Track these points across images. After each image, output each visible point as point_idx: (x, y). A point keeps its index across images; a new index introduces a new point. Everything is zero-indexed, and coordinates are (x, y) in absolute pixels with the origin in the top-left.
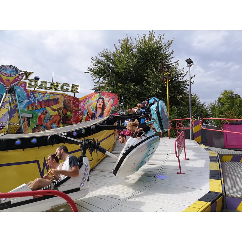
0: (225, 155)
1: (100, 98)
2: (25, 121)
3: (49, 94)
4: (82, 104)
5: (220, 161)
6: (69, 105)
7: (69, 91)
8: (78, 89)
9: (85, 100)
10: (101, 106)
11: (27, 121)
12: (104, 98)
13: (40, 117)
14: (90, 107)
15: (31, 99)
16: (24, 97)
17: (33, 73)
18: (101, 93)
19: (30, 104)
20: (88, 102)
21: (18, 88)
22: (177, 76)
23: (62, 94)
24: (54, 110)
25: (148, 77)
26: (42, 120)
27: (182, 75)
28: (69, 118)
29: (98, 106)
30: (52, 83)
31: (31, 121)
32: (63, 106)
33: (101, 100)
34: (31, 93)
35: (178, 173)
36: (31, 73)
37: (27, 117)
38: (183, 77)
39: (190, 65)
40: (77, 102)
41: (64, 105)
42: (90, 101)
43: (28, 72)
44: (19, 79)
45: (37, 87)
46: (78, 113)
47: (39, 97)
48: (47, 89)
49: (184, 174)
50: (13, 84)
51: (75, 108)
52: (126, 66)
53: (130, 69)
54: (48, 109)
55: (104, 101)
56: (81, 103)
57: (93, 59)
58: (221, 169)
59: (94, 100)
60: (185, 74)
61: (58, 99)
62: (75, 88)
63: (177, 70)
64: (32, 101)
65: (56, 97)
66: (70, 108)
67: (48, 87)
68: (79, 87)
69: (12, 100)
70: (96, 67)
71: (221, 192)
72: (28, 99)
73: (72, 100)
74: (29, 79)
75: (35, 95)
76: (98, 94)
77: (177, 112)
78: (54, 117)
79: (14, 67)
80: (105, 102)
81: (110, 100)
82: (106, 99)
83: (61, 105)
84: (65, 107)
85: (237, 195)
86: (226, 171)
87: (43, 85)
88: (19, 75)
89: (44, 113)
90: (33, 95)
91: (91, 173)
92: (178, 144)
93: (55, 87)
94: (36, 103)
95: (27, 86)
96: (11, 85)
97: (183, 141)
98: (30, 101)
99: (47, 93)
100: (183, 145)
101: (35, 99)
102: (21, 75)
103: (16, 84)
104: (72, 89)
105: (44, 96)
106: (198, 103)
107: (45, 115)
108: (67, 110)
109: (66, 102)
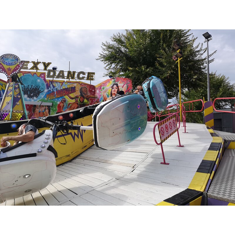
0: (233, 141)
1: (114, 84)
4: (98, 91)
5: (221, 149)
6: (85, 93)
8: (94, 76)
9: (101, 87)
10: (116, 92)
11: (48, 110)
12: (118, 84)
13: (59, 105)
14: (106, 93)
16: (44, 87)
17: (51, 63)
18: (115, 79)
19: (50, 93)
21: (38, 79)
23: (79, 83)
24: (72, 98)
26: (61, 108)
27: (201, 52)
28: (86, 106)
30: (69, 72)
31: (52, 109)
36: (49, 64)
37: (47, 106)
38: (202, 54)
39: (208, 40)
41: (81, 93)
42: (105, 88)
43: (47, 62)
45: (56, 77)
46: (95, 101)
47: (58, 86)
52: (137, 48)
53: (141, 50)
54: (66, 97)
55: (118, 87)
57: (103, 44)
58: (218, 159)
59: (109, 86)
60: (203, 51)
61: (75, 87)
62: (90, 76)
66: (86, 95)
68: (94, 74)
69: (15, 88)
71: (202, 190)
73: (88, 88)
74: (48, 69)
75: (54, 84)
76: (113, 80)
78: (72, 105)
80: (120, 88)
81: (124, 85)
82: (120, 85)
83: (78, 93)
84: (81, 95)
87: (61, 75)
89: (63, 101)
91: (73, 161)
92: (162, 129)
93: (72, 75)
94: (55, 92)
95: (46, 76)
96: (13, 73)
97: (174, 125)
98: (49, 90)
99: (65, 82)
100: (174, 130)
101: (54, 89)
102: (21, 63)
103: (17, 72)
104: (88, 76)
105: (62, 85)
106: (227, 85)
107: (63, 103)
108: (84, 98)
109: (83, 90)
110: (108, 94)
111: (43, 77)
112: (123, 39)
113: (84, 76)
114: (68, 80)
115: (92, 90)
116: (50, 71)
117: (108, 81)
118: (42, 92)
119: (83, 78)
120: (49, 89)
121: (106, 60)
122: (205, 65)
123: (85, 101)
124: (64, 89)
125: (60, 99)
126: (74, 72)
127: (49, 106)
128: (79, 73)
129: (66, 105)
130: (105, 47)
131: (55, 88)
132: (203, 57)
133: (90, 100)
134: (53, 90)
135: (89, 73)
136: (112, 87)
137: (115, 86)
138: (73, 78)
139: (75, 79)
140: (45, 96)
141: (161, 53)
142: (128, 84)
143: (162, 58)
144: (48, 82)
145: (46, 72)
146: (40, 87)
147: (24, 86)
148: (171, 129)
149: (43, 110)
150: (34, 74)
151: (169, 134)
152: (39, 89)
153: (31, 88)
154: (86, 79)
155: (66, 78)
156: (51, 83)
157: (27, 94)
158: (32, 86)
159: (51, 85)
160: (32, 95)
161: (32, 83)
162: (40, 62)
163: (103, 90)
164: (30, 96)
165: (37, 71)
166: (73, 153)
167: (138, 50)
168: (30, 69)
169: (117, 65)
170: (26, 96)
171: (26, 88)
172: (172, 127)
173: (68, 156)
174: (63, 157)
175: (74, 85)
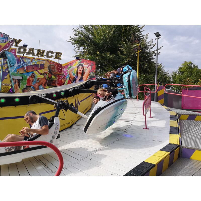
0: (183, 114)
1: (80, 65)
2: (16, 82)
3: (36, 60)
4: (64, 70)
5: (178, 120)
6: (53, 70)
7: (53, 57)
8: (61, 56)
9: (67, 66)
10: (81, 72)
11: (18, 83)
13: (29, 79)
14: (72, 71)
15: (21, 63)
16: (15, 62)
17: (22, 40)
18: (81, 61)
19: (20, 68)
20: (70, 68)
21: (9, 54)
22: (146, 47)
23: (48, 60)
24: (41, 74)
25: (121, 47)
26: (31, 82)
27: (151, 47)
28: (54, 81)
29: (79, 72)
30: (39, 50)
31: (22, 83)
32: (48, 71)
33: (81, 66)
34: (21, 59)
35: (144, 129)
36: (20, 41)
37: (18, 80)
38: (152, 48)
39: (158, 38)
40: (60, 67)
41: (49, 69)
42: (71, 67)
43: (18, 39)
44: (10, 45)
45: (26, 53)
46: (62, 77)
47: (28, 62)
48: (35, 56)
49: (149, 129)
50: (5, 50)
51: (59, 73)
52: (103, 37)
53: (106, 40)
54: (36, 73)
55: (83, 67)
56: (64, 68)
57: (74, 29)
58: (179, 126)
59: (75, 66)
60: (153, 46)
61: (44, 64)
62: (58, 55)
63: (147, 41)
64: (22, 66)
65: (43, 63)
66: (54, 72)
67: (35, 53)
68: (62, 54)
69: (4, 64)
70: (77, 37)
71: (179, 144)
72: (18, 63)
73: (56, 66)
74: (18, 46)
76: (79, 61)
77: (144, 79)
78: (41, 80)
79: (5, 34)
80: (85, 68)
81: (88, 66)
82: (85, 66)
83: (46, 70)
84: (50, 72)
85: (191, 147)
86: (183, 127)
87: (31, 52)
88: (10, 41)
89: (32, 76)
90: (23, 60)
93: (42, 53)
94: (25, 67)
95: (17, 52)
96: (3, 50)
99: (34, 59)
101: (24, 64)
104: (56, 56)
105: (31, 62)
106: (163, 72)
107: (33, 78)
108: (52, 74)
109: (51, 67)
110: (74, 73)
111: (14, 52)
113: (52, 55)
116: (20, 48)
117: (74, 62)
118: (12, 66)
119: (51, 57)
120: (19, 64)
123: (53, 77)
124: (34, 65)
126: (43, 51)
128: (48, 51)
135: (57, 53)
136: (78, 67)
138: (42, 56)
139: (44, 57)
140: (16, 71)
142: (92, 66)
144: (19, 58)
159: (21, 61)
166: (72, 121)
167: (104, 39)
174: (65, 124)
175: (43, 62)
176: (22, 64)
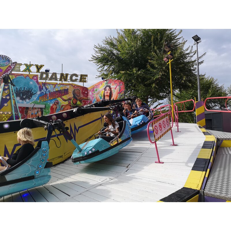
0: (226, 139)
1: (107, 86)
3: (59, 85)
4: (90, 93)
5: (215, 147)
6: (78, 95)
8: (87, 78)
9: (93, 89)
10: (108, 94)
11: (40, 112)
12: (111, 85)
13: (52, 107)
15: (43, 90)
16: (37, 89)
17: (44, 65)
18: (108, 81)
19: (43, 96)
21: (31, 81)
23: (72, 85)
24: (65, 100)
25: (151, 60)
26: (54, 110)
29: (106, 94)
30: (62, 75)
32: (73, 96)
35: (156, 162)
36: (41, 66)
37: (40, 108)
38: (192, 56)
39: (198, 43)
41: (74, 95)
42: (97, 90)
43: (39, 65)
44: (11, 68)
45: (48, 79)
46: (88, 102)
47: (51, 89)
49: (163, 163)
50: (6, 74)
52: (129, 50)
53: (132, 53)
54: (59, 99)
57: (96, 47)
58: (212, 157)
60: (193, 54)
61: (68, 89)
62: (83, 78)
66: (79, 97)
67: (58, 78)
68: (87, 76)
71: (198, 189)
73: (81, 90)
74: (40, 72)
75: (46, 86)
76: (106, 82)
78: (65, 107)
79: (7, 57)
80: (112, 90)
82: (113, 86)
83: (70, 95)
87: (54, 77)
89: (56, 103)
91: (66, 162)
92: (156, 127)
93: (65, 77)
94: (48, 94)
95: (39, 78)
96: (4, 75)
97: (168, 124)
98: (42, 93)
99: (57, 84)
100: (167, 128)
102: (12, 64)
103: (8, 73)
104: (81, 78)
105: (54, 87)
106: (216, 86)
107: (56, 105)
108: (77, 100)
109: (76, 91)
110: (100, 96)
111: (35, 79)
112: (115, 42)
113: (77, 78)
114: (61, 82)
115: (85, 92)
116: (42, 73)
117: (101, 83)
118: (35, 94)
119: (76, 80)
120: (41, 91)
121: (98, 62)
122: (195, 66)
123: (78, 103)
124: (57, 91)
125: (53, 101)
126: (67, 75)
127: (41, 109)
128: (71, 75)
129: (59, 107)
130: (97, 50)
131: (48, 90)
132: (193, 59)
133: (84, 101)
134: (45, 92)
135: (82, 76)
136: (105, 89)
137: (108, 88)
138: (66, 80)
139: (68, 81)
140: (38, 98)
141: (152, 55)
142: (121, 86)
143: (153, 60)
144: (41, 85)
145: (39, 74)
146: (32, 89)
147: (16, 88)
148: (164, 127)
149: (36, 112)
150: (26, 76)
151: (163, 133)
152: (31, 91)
153: (23, 90)
154: (79, 81)
155: (59, 80)
156: (44, 85)
157: (20, 96)
158: (24, 88)
159: (44, 87)
160: (24, 97)
161: (24, 85)
162: (33, 65)
163: (96, 92)
164: (22, 99)
165: (29, 73)
166: (65, 154)
167: (129, 53)
168: (22, 72)
169: (109, 67)
170: (18, 98)
171: (19, 90)
172: (165, 125)
173: (61, 157)
174: (55, 158)
175: (67, 87)
176: (45, 91)
